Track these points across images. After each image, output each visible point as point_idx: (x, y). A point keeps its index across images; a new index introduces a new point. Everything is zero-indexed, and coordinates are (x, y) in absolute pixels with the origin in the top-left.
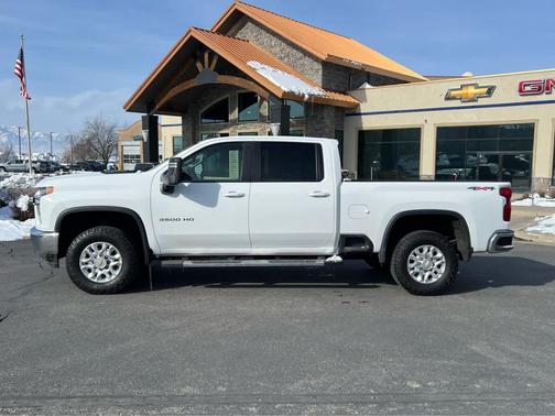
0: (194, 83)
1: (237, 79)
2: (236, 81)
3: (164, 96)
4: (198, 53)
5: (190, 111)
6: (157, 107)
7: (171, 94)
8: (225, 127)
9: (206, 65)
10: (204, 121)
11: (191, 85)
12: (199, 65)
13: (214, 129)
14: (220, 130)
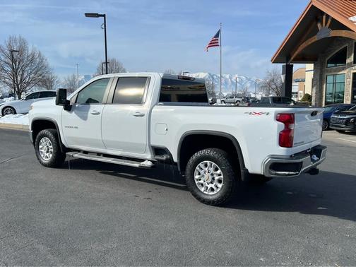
0: (316, 38)
1: (344, 31)
2: (343, 33)
3: (296, 50)
4: (319, 17)
5: (319, 60)
6: (292, 58)
7: (301, 48)
8: (343, 69)
9: (324, 24)
10: (329, 65)
11: (313, 41)
12: (319, 25)
13: (335, 71)
14: (339, 71)
